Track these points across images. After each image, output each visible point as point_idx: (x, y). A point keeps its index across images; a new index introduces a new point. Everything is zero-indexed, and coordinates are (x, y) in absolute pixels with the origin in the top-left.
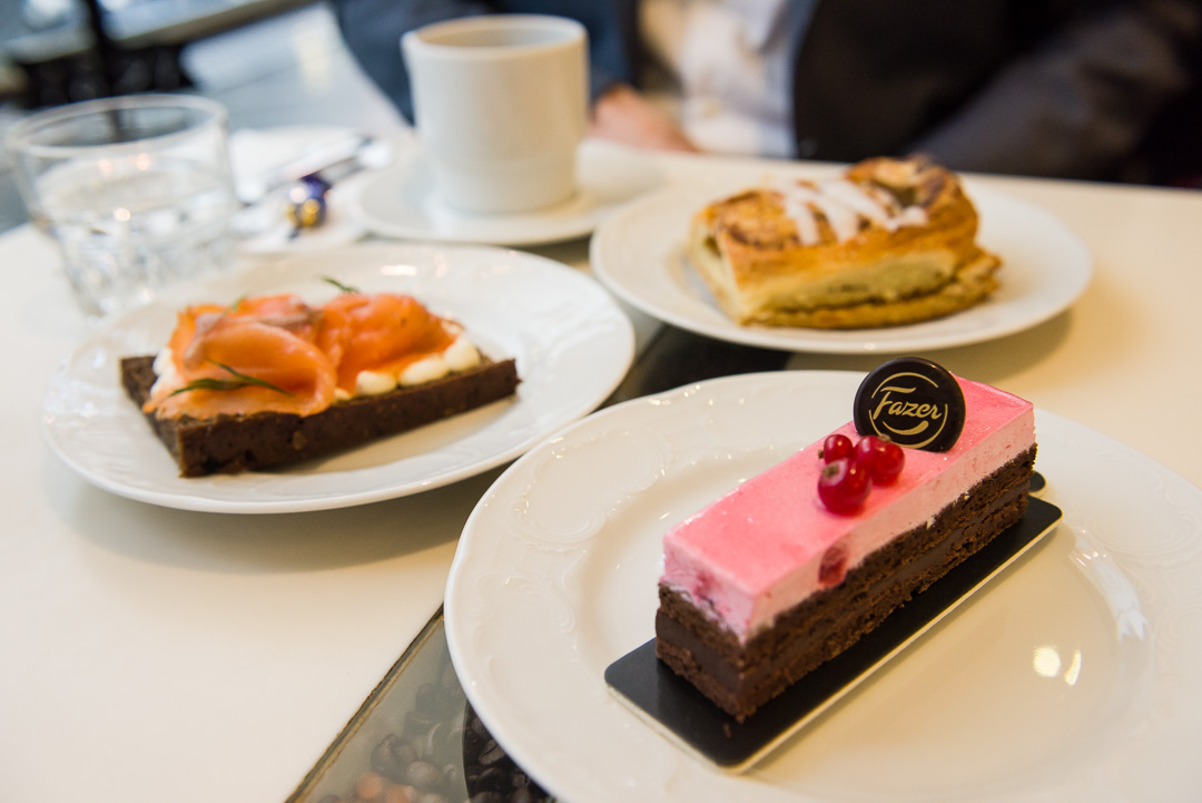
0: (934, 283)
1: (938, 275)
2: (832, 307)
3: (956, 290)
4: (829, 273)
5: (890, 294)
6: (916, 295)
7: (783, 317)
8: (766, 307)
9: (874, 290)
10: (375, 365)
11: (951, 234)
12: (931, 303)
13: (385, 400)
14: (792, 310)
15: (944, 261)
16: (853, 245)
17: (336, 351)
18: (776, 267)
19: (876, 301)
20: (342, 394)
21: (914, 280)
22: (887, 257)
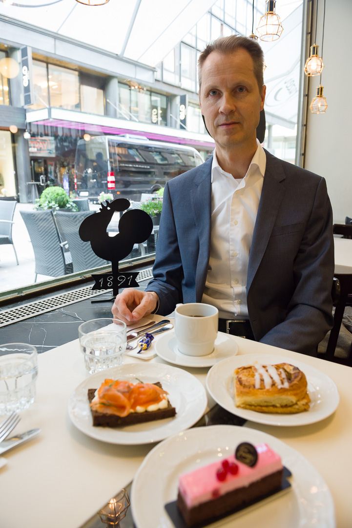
0: (291, 404)
1: (292, 402)
2: (261, 406)
3: (296, 407)
4: (261, 398)
5: (278, 405)
6: (286, 406)
7: (248, 407)
8: (243, 404)
9: (273, 403)
10: (141, 404)
11: (295, 392)
12: (289, 409)
13: (142, 414)
14: (251, 405)
15: (293, 399)
16: (268, 391)
17: (132, 401)
18: (247, 394)
19: (274, 406)
20: (132, 411)
21: (284, 403)
22: (277, 396)
